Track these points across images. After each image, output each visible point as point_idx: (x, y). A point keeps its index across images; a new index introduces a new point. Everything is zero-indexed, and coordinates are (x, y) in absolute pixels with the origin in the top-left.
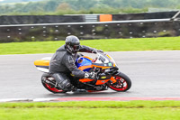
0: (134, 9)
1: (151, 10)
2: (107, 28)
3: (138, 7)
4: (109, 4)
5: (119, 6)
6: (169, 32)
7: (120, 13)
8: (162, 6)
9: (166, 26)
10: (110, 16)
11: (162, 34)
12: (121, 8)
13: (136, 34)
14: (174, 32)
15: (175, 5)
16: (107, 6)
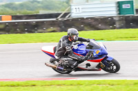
0: (28, 12)
1: (42, 12)
2: (7, 26)
3: (31, 10)
4: (9, 8)
5: (16, 9)
6: (55, 29)
7: (18, 14)
8: (50, 9)
9: (53, 24)
10: (10, 17)
11: (49, 30)
12: (19, 10)
13: (30, 30)
14: (59, 28)
15: (59, 8)
16: (8, 9)
